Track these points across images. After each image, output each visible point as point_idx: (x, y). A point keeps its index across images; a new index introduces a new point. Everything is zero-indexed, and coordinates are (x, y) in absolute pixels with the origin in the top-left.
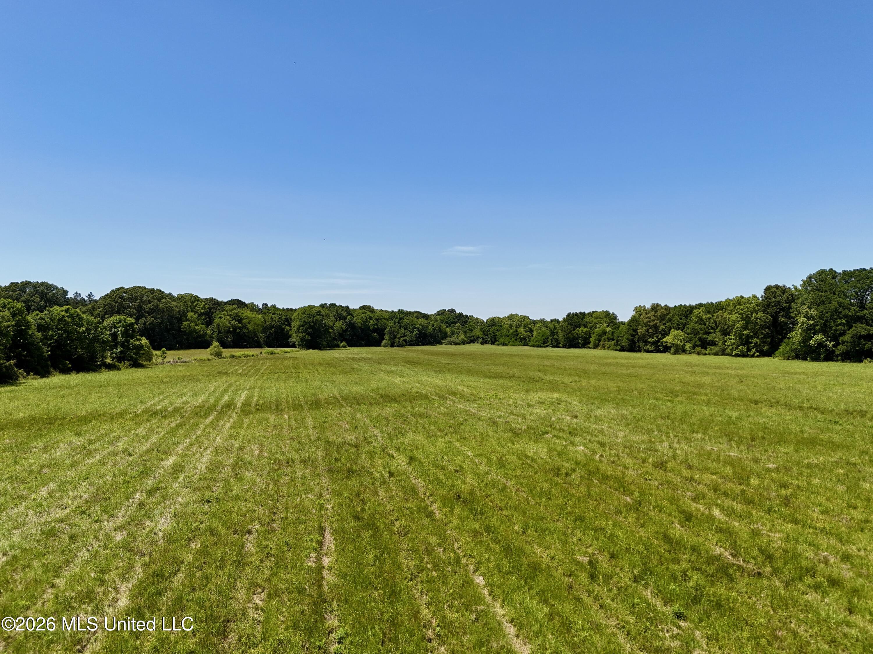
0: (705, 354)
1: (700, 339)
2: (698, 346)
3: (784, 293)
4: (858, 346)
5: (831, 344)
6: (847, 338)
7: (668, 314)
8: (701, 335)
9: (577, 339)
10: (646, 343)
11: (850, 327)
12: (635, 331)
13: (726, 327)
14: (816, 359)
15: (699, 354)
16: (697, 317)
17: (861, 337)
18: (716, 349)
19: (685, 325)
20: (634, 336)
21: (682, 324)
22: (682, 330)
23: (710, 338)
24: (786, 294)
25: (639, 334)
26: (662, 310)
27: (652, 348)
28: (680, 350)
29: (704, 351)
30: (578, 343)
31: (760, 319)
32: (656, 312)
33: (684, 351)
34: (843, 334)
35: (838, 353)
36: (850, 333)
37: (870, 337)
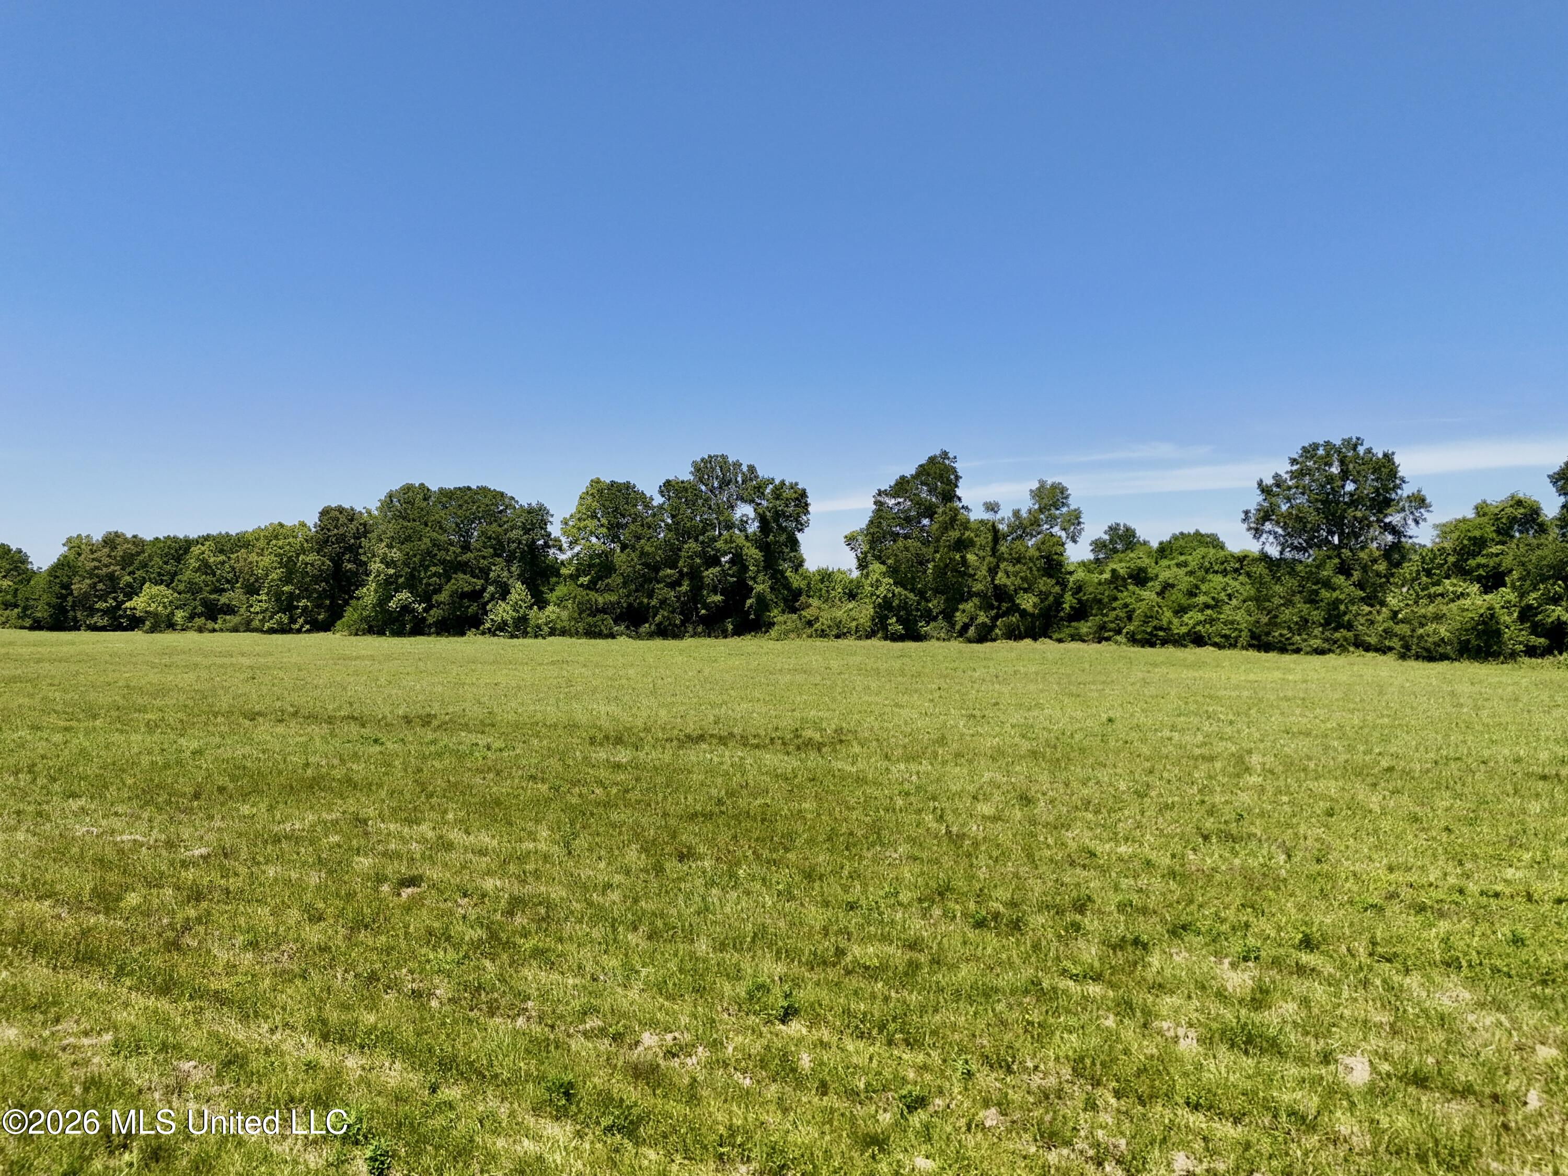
0: (214, 630)
1: (205, 603)
2: (200, 615)
3: (352, 520)
4: (459, 610)
5: (420, 608)
6: (443, 597)
7: (138, 554)
8: (205, 594)
10: (92, 611)
11: (449, 580)
12: (67, 586)
13: (252, 580)
14: (399, 633)
15: (200, 630)
16: (198, 559)
17: (464, 595)
18: (233, 620)
19: (173, 575)
20: (64, 597)
21: (169, 573)
22: (168, 586)
23: (223, 600)
24: (355, 522)
25: (76, 593)
26: (125, 546)
27: (105, 621)
28: (163, 624)
29: (210, 625)
31: (312, 565)
32: (114, 548)
33: (171, 626)
34: (438, 591)
35: (430, 620)
36: (448, 588)
37: (476, 595)
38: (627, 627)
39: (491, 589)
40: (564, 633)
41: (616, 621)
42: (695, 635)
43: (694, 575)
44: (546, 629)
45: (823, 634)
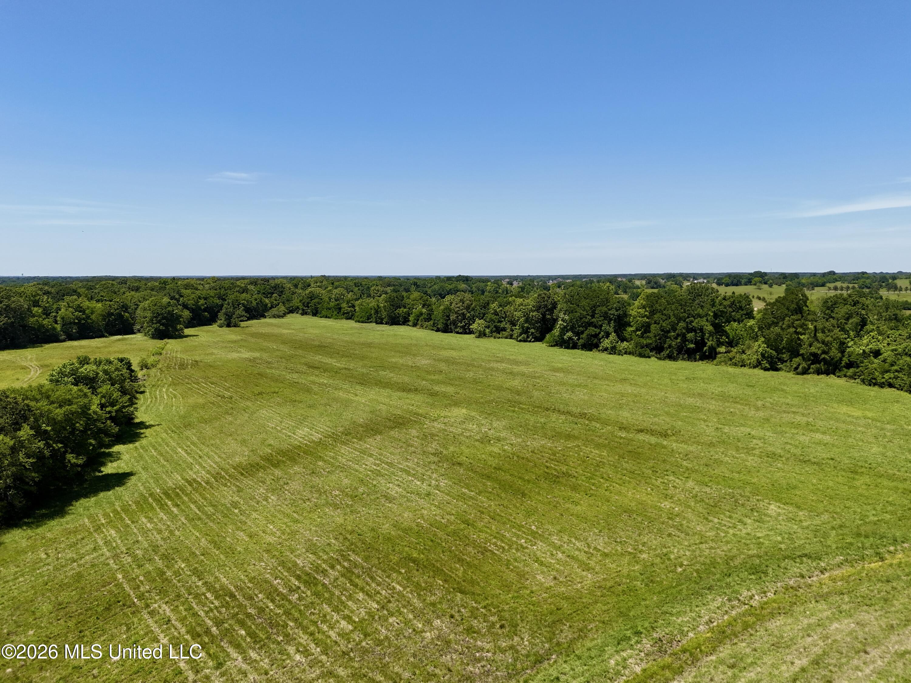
0: (499, 338)
1: (495, 326)
2: (494, 332)
4: (590, 341)
5: (575, 338)
6: (584, 336)
7: (472, 304)
8: (496, 323)
9: (398, 317)
10: (456, 326)
11: (586, 329)
12: (448, 316)
13: (513, 320)
14: (567, 348)
15: (495, 338)
16: (494, 310)
17: (592, 336)
18: (505, 334)
19: (484, 314)
20: (447, 321)
22: (483, 319)
23: (502, 326)
24: (551, 299)
25: (451, 319)
26: (467, 301)
27: (461, 331)
28: (482, 335)
29: (498, 335)
30: (399, 321)
31: (535, 316)
32: (463, 302)
33: (485, 335)
34: (582, 333)
35: (579, 344)
36: (586, 332)
37: (596, 336)
38: (656, 353)
39: (602, 333)
40: (630, 353)
41: (651, 350)
42: (683, 359)
43: (684, 336)
44: (623, 351)
45: (735, 365)
